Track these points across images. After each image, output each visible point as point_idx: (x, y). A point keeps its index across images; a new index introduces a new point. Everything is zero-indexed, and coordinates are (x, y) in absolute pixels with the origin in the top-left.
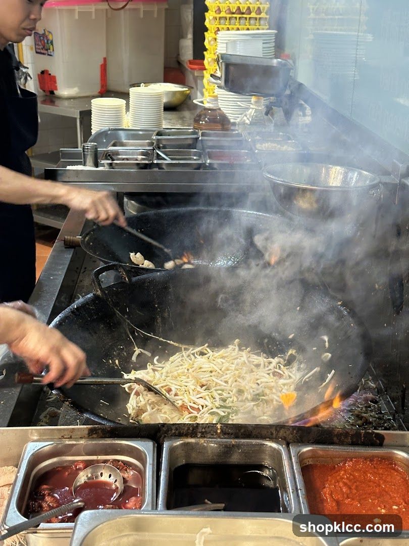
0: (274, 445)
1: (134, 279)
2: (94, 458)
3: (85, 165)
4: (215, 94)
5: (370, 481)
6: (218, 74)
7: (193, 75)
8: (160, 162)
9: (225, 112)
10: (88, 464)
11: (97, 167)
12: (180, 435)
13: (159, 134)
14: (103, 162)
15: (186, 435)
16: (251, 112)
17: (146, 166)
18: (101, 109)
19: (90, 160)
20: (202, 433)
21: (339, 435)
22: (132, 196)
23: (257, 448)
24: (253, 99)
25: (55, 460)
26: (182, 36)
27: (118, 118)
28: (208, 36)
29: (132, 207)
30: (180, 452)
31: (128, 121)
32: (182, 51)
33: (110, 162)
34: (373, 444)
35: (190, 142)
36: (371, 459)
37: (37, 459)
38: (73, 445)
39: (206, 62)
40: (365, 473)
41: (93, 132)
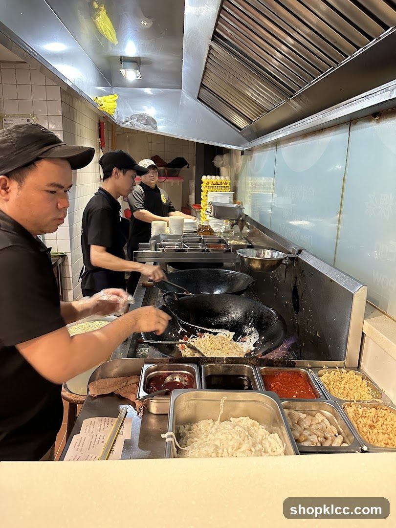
0: (249, 366)
1: (180, 299)
2: (172, 372)
3: (151, 250)
4: (207, 219)
5: (291, 381)
6: (209, 210)
7: (195, 211)
8: (185, 249)
9: (212, 227)
10: (169, 374)
11: (156, 251)
12: (208, 363)
13: (183, 237)
14: (160, 249)
15: (211, 363)
16: (224, 227)
17: (179, 251)
18: (155, 225)
19: (153, 248)
20: (217, 361)
21: (276, 362)
22: (171, 264)
23: (242, 368)
24: (225, 222)
25: (156, 372)
26: (190, 194)
27: (163, 230)
28: (203, 194)
29: (170, 270)
30: (209, 369)
31: (168, 231)
32: (190, 200)
33: (163, 249)
34: (291, 366)
35: (198, 240)
36: (290, 372)
37: (148, 372)
38: (163, 366)
39: (202, 205)
40: (288, 378)
41: (152, 236)
